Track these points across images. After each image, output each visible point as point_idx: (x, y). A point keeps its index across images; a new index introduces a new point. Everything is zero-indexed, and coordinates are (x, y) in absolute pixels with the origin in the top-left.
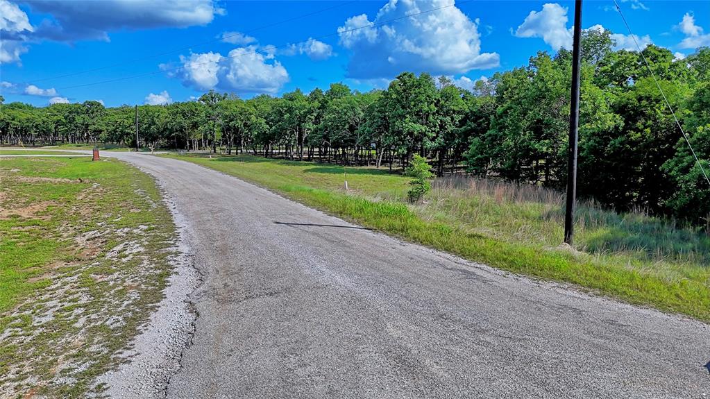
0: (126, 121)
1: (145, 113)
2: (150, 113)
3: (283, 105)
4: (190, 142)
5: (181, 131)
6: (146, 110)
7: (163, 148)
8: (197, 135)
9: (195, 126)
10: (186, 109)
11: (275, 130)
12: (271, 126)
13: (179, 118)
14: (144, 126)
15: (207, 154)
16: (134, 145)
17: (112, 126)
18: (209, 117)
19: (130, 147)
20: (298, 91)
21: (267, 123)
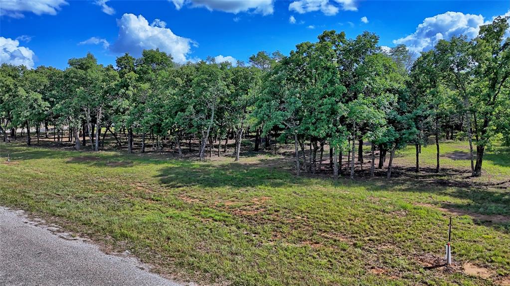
11: (61, 109)
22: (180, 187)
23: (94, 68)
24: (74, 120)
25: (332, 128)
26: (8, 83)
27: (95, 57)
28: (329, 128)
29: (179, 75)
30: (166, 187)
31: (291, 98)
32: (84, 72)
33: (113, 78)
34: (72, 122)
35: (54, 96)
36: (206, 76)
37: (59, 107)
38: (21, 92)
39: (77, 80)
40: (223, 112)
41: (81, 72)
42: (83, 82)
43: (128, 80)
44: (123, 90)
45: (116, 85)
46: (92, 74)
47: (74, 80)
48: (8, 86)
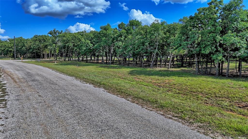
0: (10, 45)
1: (20, 41)
2: (23, 41)
3: (101, 32)
4: (43, 55)
5: (39, 50)
6: (20, 39)
7: (29, 58)
8: (47, 51)
9: (46, 46)
10: (41, 38)
11: (97, 47)
12: (94, 45)
13: (37, 43)
14: (19, 47)
15: (52, 61)
16: (13, 57)
17: (3, 48)
18: (53, 42)
19: (11, 57)
20: (108, 25)
21: (92, 43)
22: (136, 75)
23: (110, 29)
24: (102, 52)
25: (213, 49)
26: (80, 37)
27: (110, 25)
28: (212, 49)
29: (142, 29)
30: (130, 75)
31: (192, 35)
32: (106, 31)
33: (116, 32)
34: (101, 53)
35: (94, 42)
36: (154, 29)
37: (96, 46)
38: (83, 40)
39: (103, 35)
40: (164, 47)
41: (105, 31)
42: (105, 35)
43: (122, 33)
44: (120, 38)
45: (117, 36)
46: (109, 32)
47: (102, 35)
48: (79, 39)
